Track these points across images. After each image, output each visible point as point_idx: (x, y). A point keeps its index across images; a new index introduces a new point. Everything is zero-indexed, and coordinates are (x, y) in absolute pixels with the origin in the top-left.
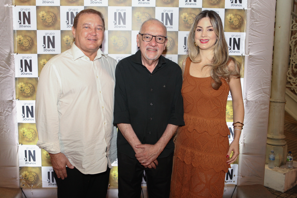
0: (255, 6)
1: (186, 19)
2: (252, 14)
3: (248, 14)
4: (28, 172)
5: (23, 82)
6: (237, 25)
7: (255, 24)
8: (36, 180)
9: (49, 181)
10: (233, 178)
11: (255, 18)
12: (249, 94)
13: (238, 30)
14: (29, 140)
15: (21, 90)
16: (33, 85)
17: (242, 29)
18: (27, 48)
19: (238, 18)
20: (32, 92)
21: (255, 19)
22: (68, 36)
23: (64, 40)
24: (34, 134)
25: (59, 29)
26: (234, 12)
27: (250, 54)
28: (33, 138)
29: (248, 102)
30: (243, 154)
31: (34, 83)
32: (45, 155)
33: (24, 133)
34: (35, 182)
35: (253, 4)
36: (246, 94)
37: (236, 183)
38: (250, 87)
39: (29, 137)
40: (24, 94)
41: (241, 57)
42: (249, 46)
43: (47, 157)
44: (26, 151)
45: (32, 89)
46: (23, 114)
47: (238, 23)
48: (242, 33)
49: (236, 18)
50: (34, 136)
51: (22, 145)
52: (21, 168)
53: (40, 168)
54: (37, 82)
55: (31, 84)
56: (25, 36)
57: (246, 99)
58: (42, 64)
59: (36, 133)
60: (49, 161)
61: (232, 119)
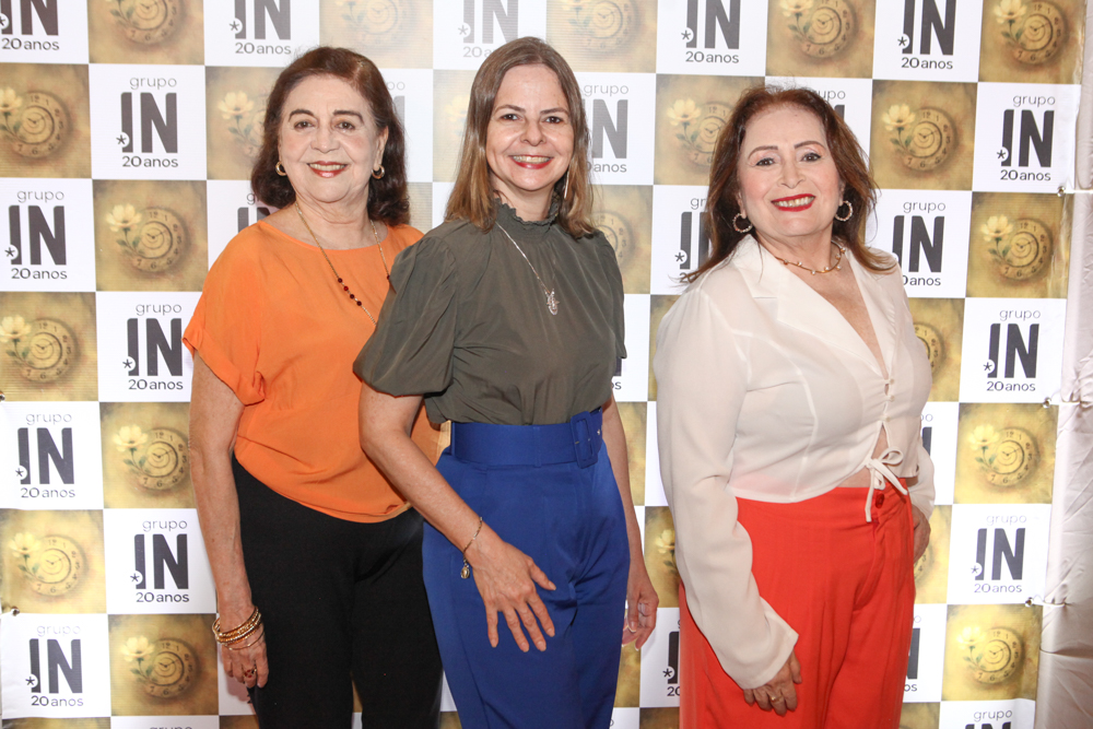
1: (803, 21)
5: (24, 313)
6: (1043, 48)
12: (1091, 376)
13: (1042, 74)
14: (52, 590)
15: (13, 354)
16: (70, 330)
17: (1063, 70)
18: (44, 148)
19: (1046, 18)
20: (66, 363)
22: (243, 96)
23: (221, 112)
24: (73, 561)
25: (196, 59)
28: (70, 579)
30: (1058, 653)
31: (75, 317)
32: (130, 660)
33: (26, 556)
36: (1078, 374)
39: (49, 579)
40: (25, 373)
41: (1058, 202)
42: (1092, 152)
43: (137, 672)
44: (34, 644)
45: (64, 345)
46: (23, 469)
47: (1045, 40)
48: (1063, 88)
49: (1037, 18)
50: (74, 571)
51: (15, 613)
52: (10, 724)
53: (104, 723)
54: (89, 315)
55: (64, 324)
56: (32, 93)
57: (1074, 397)
58: (115, 230)
59: (84, 556)
60: (149, 690)
61: (1011, 488)
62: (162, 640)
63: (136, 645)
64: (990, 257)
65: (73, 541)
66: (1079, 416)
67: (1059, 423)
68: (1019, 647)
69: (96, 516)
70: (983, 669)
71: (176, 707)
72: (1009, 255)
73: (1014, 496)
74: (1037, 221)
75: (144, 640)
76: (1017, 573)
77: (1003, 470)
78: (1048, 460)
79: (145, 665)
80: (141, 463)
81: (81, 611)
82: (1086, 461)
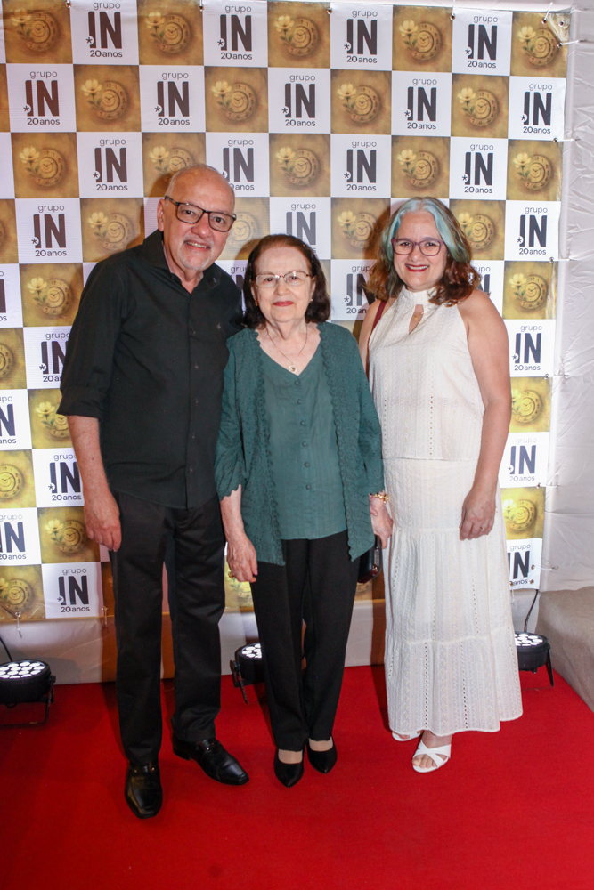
0: (584, 132)
1: (411, 167)
2: (577, 154)
3: (567, 154)
4: (6, 581)
6: (540, 181)
7: (584, 178)
8: (28, 600)
9: (63, 600)
10: (529, 574)
11: (584, 164)
12: (569, 361)
13: (540, 196)
14: (6, 495)
17: (551, 194)
19: (541, 165)
20: (8, 368)
21: (584, 167)
23: (90, 224)
24: (17, 479)
25: (75, 194)
26: (532, 148)
27: (571, 257)
28: (15, 489)
29: (566, 379)
30: (555, 512)
31: (12, 342)
34: (25, 606)
35: (581, 125)
36: (562, 360)
37: (536, 586)
38: (572, 341)
41: (550, 266)
42: (569, 238)
43: (55, 539)
45: (7, 358)
47: (541, 177)
48: (551, 203)
49: (537, 165)
50: (17, 484)
53: (38, 569)
54: (20, 341)
55: (6, 347)
57: (562, 373)
58: (33, 292)
59: (22, 476)
60: (61, 549)
61: (528, 423)
62: (67, 521)
63: (52, 524)
64: (515, 296)
65: (16, 468)
66: (563, 383)
67: (553, 388)
68: (533, 510)
69: (28, 453)
70: (515, 523)
71: (77, 558)
72: (525, 295)
73: (530, 427)
74: (539, 276)
75: (57, 522)
76: (532, 470)
77: (524, 414)
78: (547, 407)
79: (59, 535)
80: (52, 423)
81: (22, 506)
82: (567, 408)
